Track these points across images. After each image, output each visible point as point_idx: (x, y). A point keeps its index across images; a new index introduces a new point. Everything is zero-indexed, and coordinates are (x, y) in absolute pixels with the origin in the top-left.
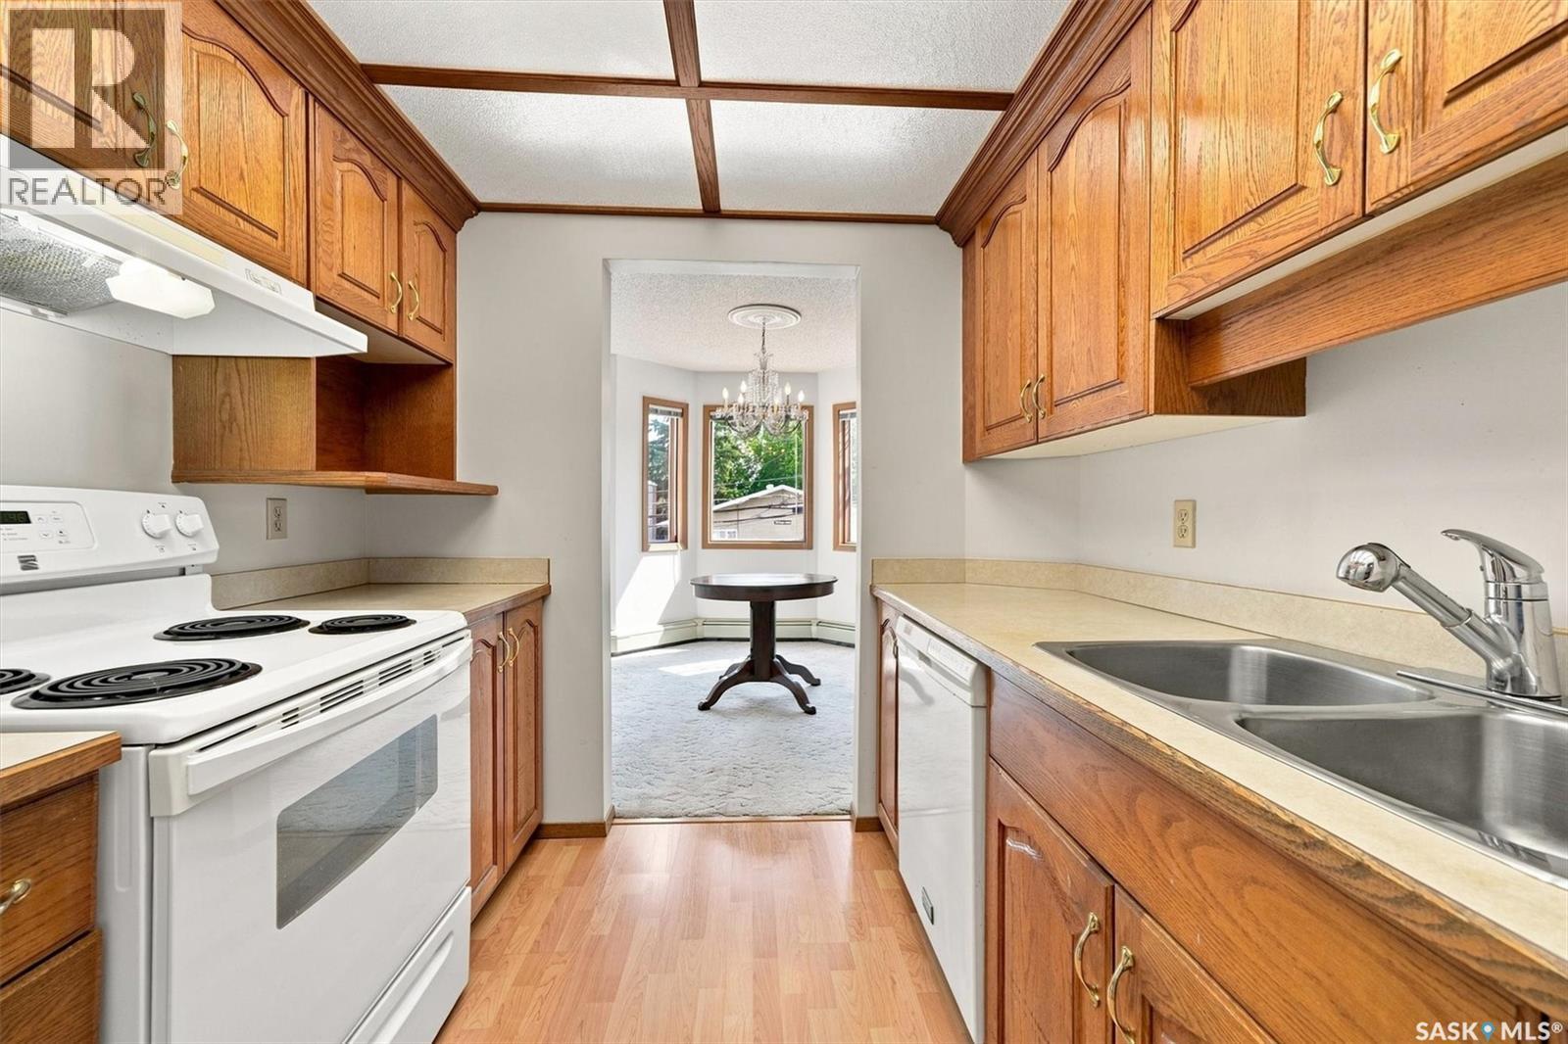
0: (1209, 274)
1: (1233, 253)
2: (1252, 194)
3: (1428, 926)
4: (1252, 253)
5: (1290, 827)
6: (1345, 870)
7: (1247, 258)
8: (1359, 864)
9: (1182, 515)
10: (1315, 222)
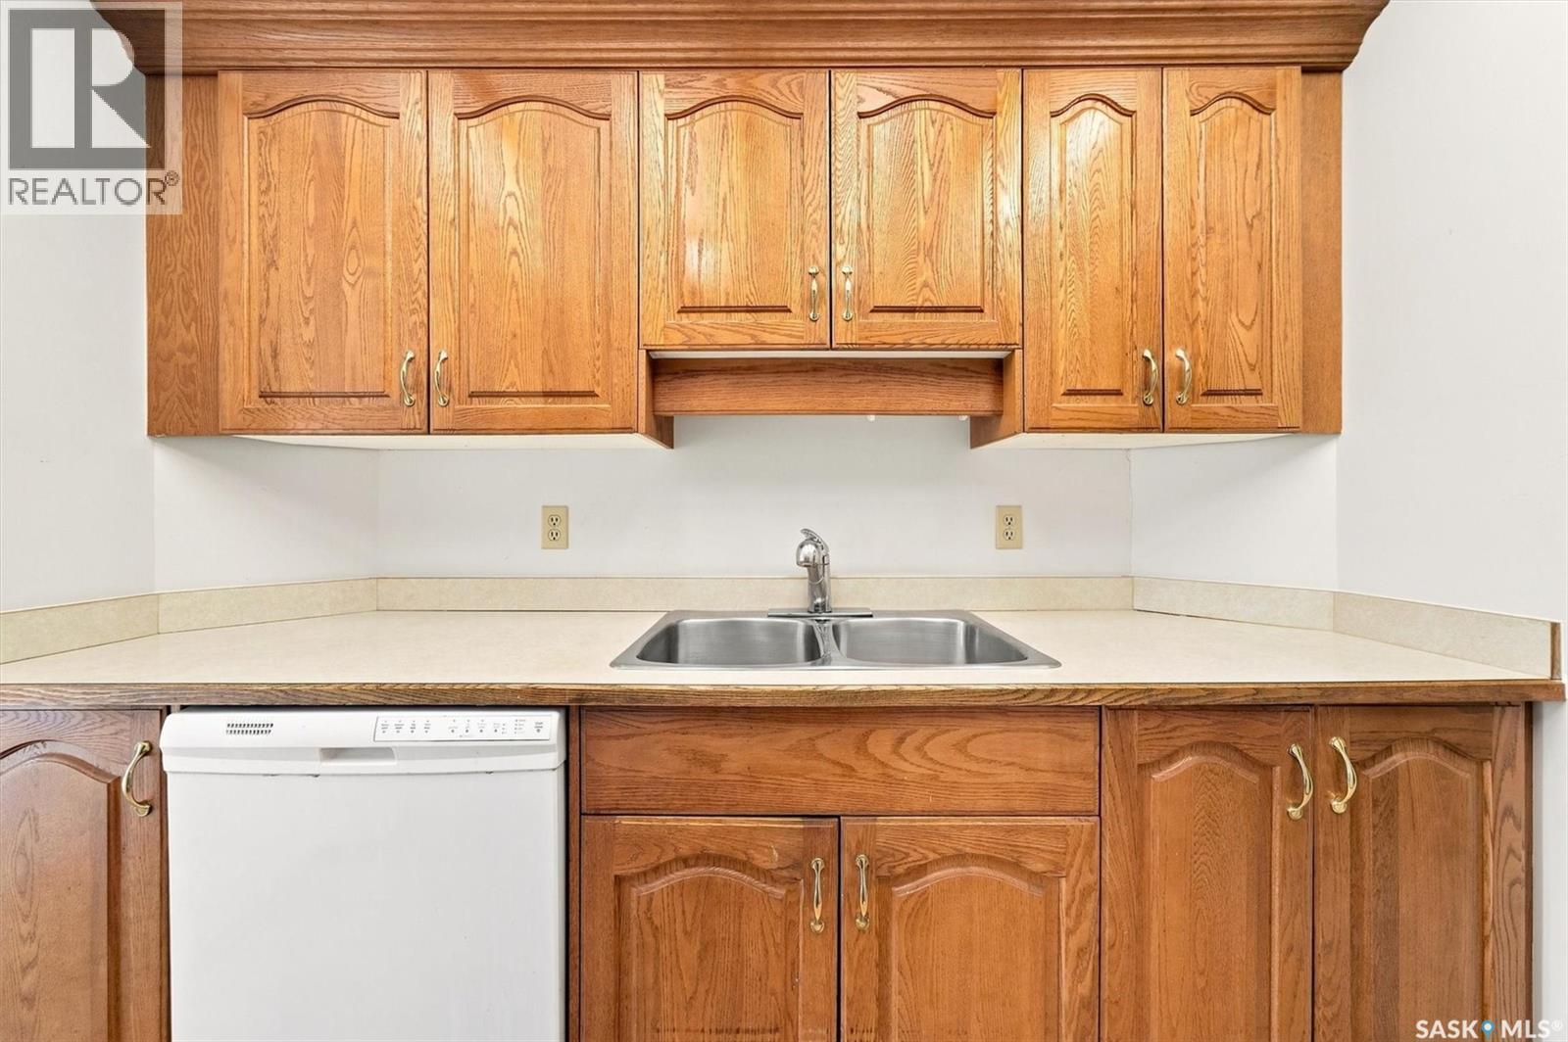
0: (711, 336)
1: (735, 329)
2: (752, 294)
3: (1082, 699)
4: (753, 336)
5: (1017, 691)
6: (1047, 697)
7: (749, 338)
8: (1052, 690)
9: (554, 520)
10: (802, 337)
